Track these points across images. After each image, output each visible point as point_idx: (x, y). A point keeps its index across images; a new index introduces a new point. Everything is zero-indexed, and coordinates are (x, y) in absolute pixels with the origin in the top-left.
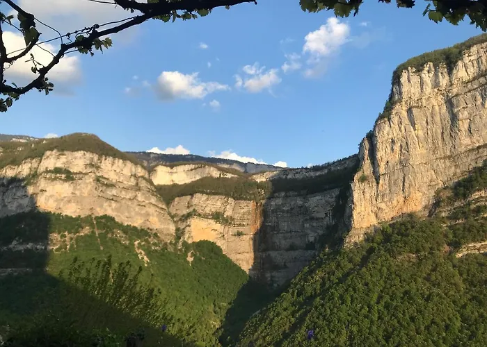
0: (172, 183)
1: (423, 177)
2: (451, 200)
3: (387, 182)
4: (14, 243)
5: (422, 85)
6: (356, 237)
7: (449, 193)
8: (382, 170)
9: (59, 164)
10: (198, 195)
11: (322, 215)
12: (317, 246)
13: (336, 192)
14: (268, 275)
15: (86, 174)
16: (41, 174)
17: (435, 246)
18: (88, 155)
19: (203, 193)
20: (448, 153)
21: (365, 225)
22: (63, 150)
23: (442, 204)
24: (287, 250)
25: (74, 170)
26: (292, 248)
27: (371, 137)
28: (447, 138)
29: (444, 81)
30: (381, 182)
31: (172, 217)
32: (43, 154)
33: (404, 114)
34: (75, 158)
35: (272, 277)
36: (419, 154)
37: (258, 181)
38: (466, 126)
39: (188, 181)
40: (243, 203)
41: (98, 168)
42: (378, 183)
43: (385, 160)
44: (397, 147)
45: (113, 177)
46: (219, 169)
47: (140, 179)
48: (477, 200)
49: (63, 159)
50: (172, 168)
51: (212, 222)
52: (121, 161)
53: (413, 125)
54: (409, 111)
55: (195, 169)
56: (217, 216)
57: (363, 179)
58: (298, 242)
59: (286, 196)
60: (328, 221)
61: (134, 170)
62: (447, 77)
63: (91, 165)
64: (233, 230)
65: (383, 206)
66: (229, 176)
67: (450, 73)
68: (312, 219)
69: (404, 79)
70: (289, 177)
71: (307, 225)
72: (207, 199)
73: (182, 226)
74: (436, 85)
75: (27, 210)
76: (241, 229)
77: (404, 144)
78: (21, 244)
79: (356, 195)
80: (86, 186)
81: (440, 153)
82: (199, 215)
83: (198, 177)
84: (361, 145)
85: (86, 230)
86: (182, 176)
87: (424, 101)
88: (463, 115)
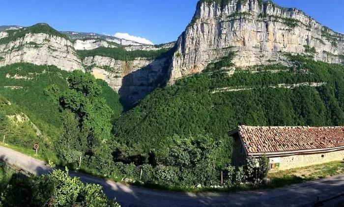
0: (83, 49)
1: (203, 58)
2: (213, 69)
3: (188, 58)
4: (16, 75)
5: (209, 12)
6: (172, 82)
7: (213, 66)
8: (187, 52)
9: (32, 40)
10: (97, 56)
11: (157, 70)
12: (154, 85)
13: (164, 60)
14: (130, 97)
15: (44, 44)
16: (24, 45)
17: (204, 88)
18: (45, 35)
19: (99, 55)
20: (215, 48)
21: (177, 77)
22: (33, 33)
23: (210, 70)
24: (139, 86)
25: (38, 42)
26: (142, 85)
27: (184, 35)
28: (216, 41)
29: (219, 13)
30: (186, 57)
31: (84, 67)
32: (24, 35)
33: (199, 26)
34: (39, 37)
35: (132, 98)
36: (203, 46)
37: (128, 50)
38: (224, 37)
39: (92, 48)
40: (119, 62)
41: (49, 41)
42: (184, 58)
43: (188, 47)
44: (194, 42)
45: (56, 46)
46: (108, 42)
47: (69, 47)
48: (223, 71)
49: (33, 38)
50: (84, 41)
51: (104, 70)
52: (60, 38)
53: (203, 32)
54: (202, 25)
55: (95, 42)
56: (106, 68)
57: (178, 55)
58: (145, 82)
59: (141, 60)
60: (160, 73)
61: (66, 42)
62: (220, 12)
63: (46, 40)
64: (114, 75)
65: (185, 69)
66: (113, 47)
67: (222, 10)
68: (152, 72)
69: (202, 8)
70: (143, 50)
71: (149, 75)
72: (102, 59)
73: (89, 71)
74: (215, 14)
75: (19, 61)
76: (118, 75)
77: (198, 40)
78: (18, 76)
79: (174, 63)
80: (44, 51)
81: (212, 47)
82: (97, 67)
83: (97, 47)
84: (179, 38)
85: (44, 72)
86: (88, 45)
87: (209, 21)
88: (224, 32)
